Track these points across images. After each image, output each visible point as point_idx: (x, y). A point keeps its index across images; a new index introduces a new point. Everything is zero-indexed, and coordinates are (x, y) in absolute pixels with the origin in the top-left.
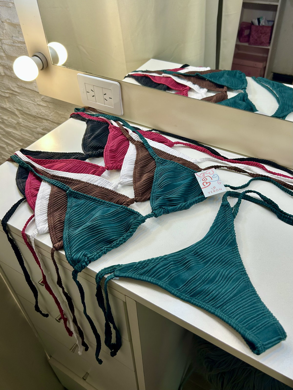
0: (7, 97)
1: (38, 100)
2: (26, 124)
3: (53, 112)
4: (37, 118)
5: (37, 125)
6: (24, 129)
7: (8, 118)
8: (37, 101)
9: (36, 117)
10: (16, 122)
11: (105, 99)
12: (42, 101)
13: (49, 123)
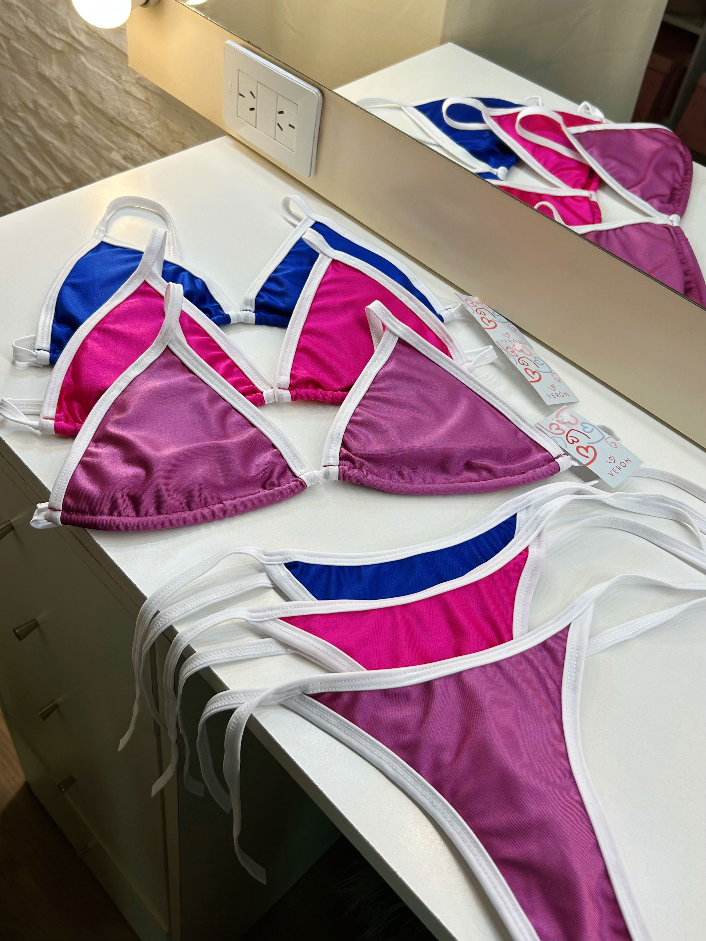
0: (57, 52)
1: (129, 79)
2: (89, 133)
3: (158, 120)
4: (116, 124)
5: (113, 142)
6: (82, 143)
7: (51, 105)
8: (125, 81)
9: (115, 121)
10: (66, 121)
11: (278, 125)
12: (137, 85)
13: (143, 147)
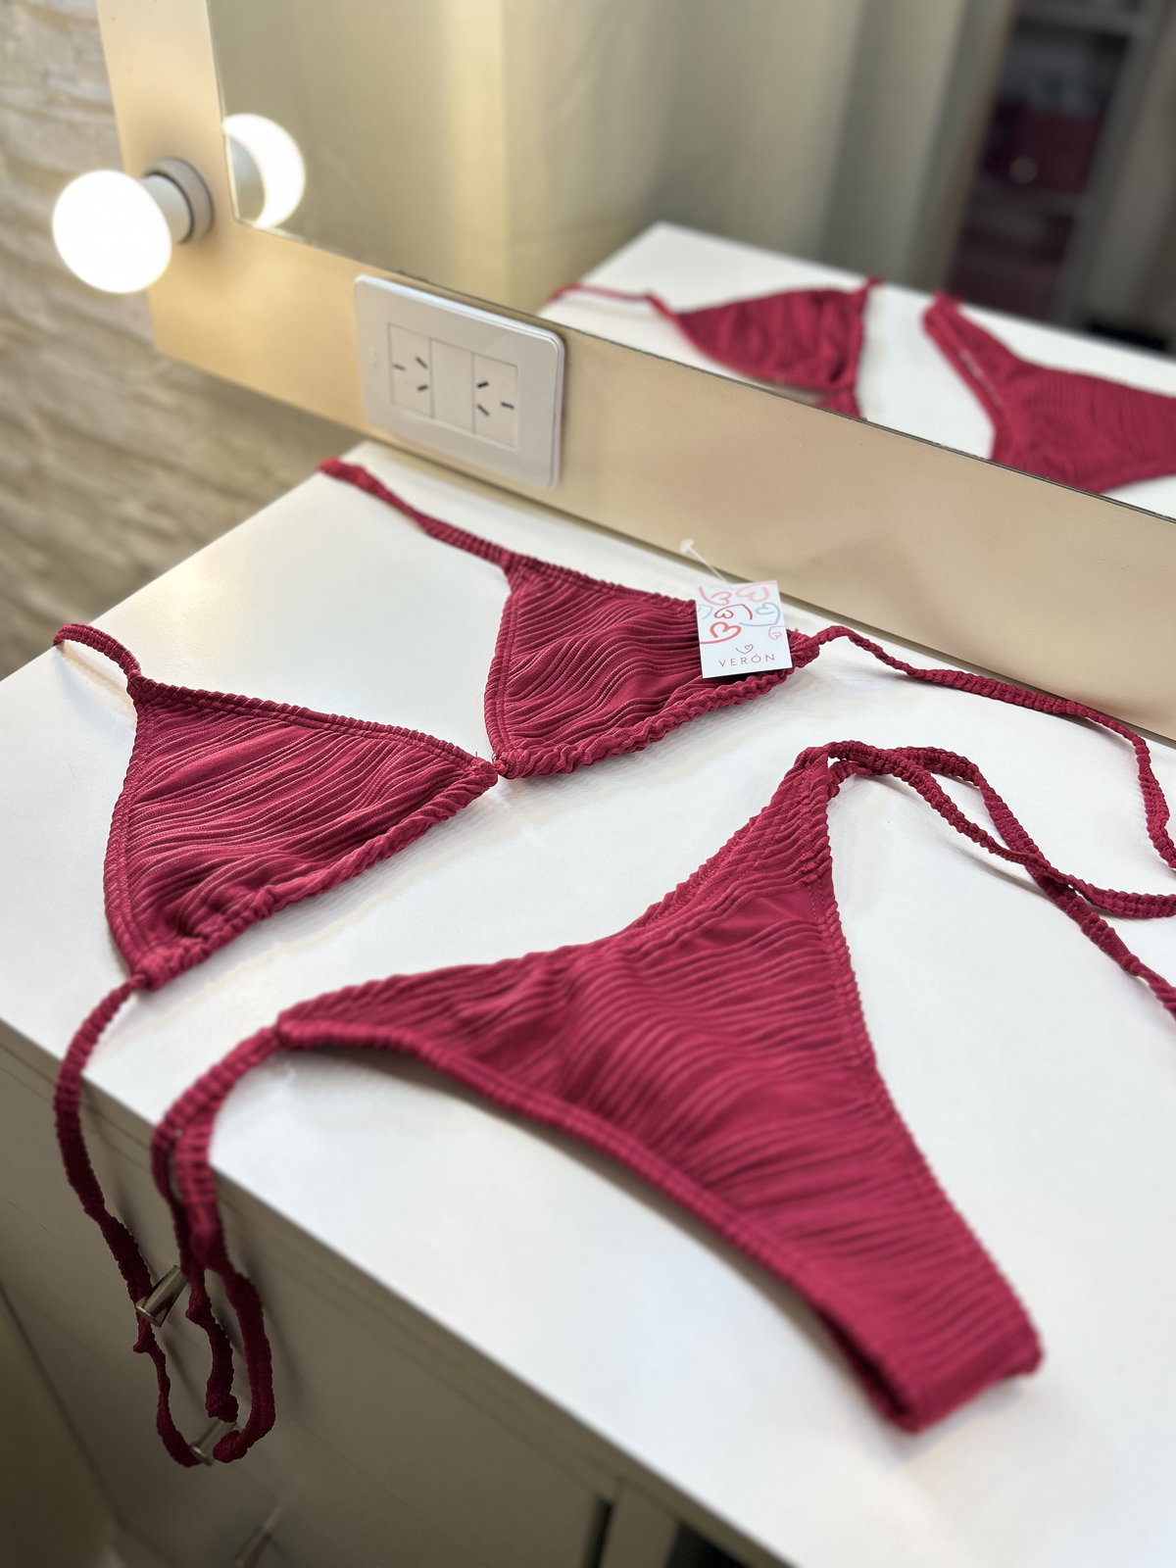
1: (141, 374)
2: (75, 478)
3: (208, 436)
8: (136, 380)
11: (480, 407)
12: (157, 382)
